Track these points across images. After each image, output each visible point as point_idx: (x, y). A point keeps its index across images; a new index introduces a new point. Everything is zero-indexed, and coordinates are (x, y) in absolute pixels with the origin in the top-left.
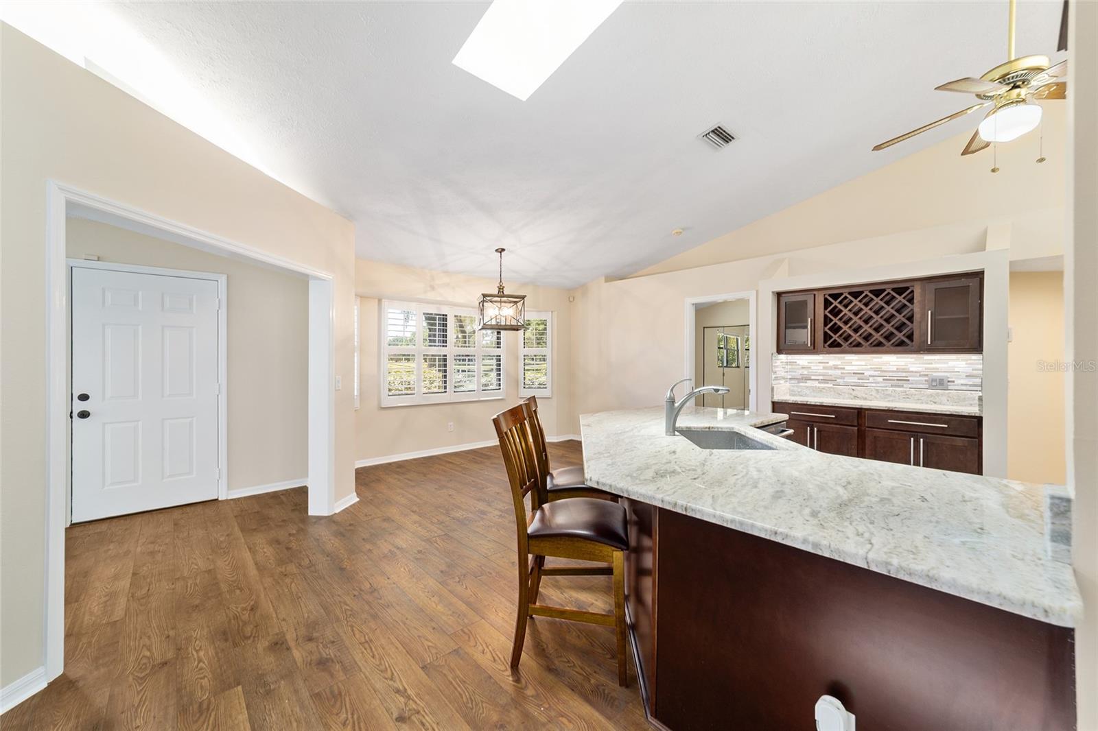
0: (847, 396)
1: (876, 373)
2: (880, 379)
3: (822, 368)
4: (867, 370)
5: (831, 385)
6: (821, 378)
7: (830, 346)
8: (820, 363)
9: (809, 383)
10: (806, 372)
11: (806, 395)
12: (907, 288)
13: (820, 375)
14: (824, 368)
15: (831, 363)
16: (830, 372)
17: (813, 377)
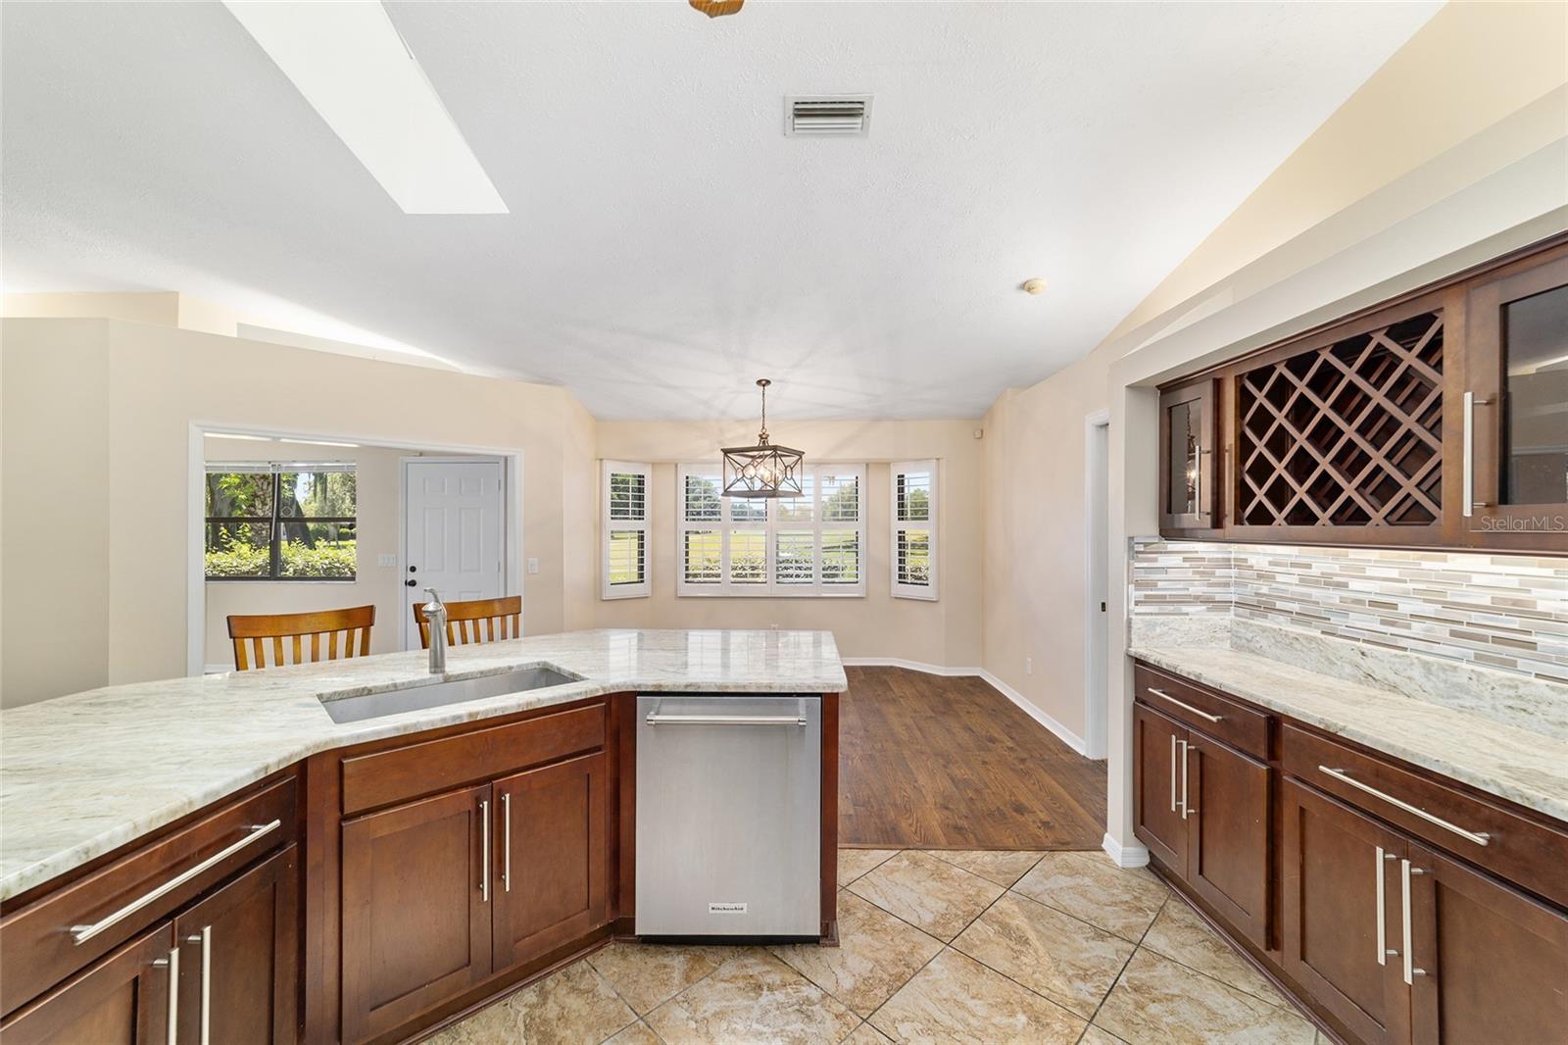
0: (1348, 669)
1: (1429, 609)
2: (1442, 631)
3: (1295, 580)
4: (1405, 595)
5: (1317, 633)
6: (1296, 607)
7: (1254, 520)
8: (1293, 565)
10: (1265, 590)
13: (1293, 600)
14: (1304, 581)
16: (1316, 593)
17: (1279, 605)
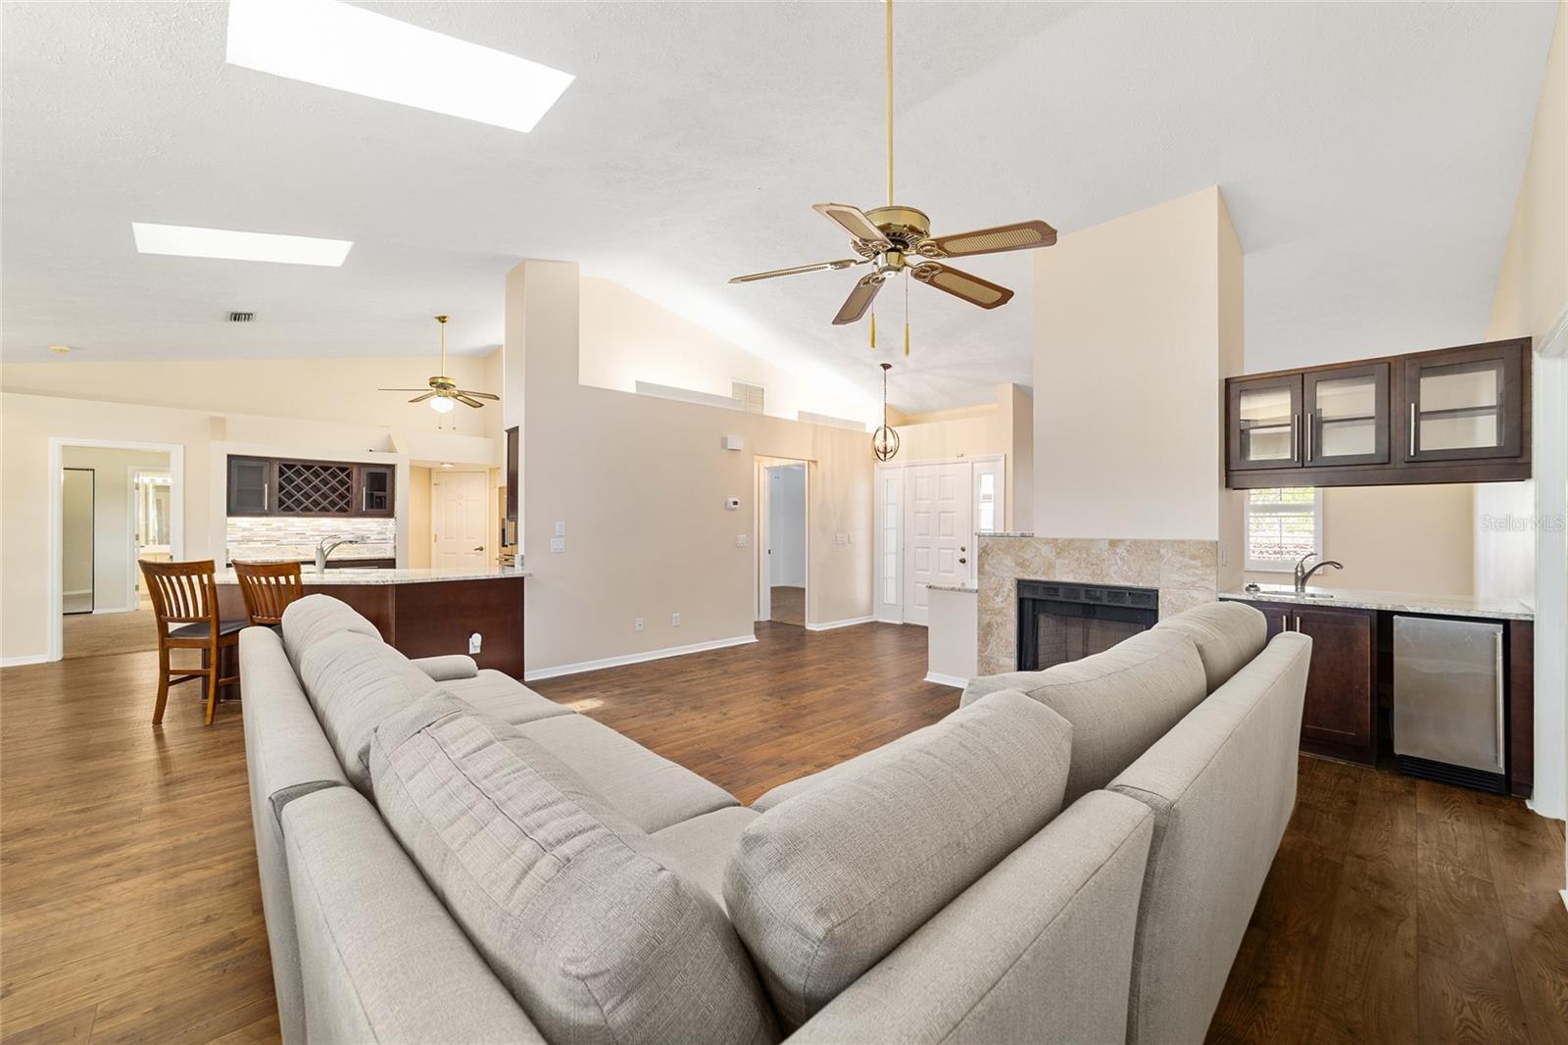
0: (291, 553)
1: (316, 534)
2: (319, 538)
3: (265, 529)
4: (311, 530)
5: (275, 545)
7: (284, 510)
8: (262, 525)
9: (252, 545)
10: (248, 534)
11: (249, 556)
12: (347, 469)
13: (263, 536)
15: (275, 525)
17: (254, 539)
